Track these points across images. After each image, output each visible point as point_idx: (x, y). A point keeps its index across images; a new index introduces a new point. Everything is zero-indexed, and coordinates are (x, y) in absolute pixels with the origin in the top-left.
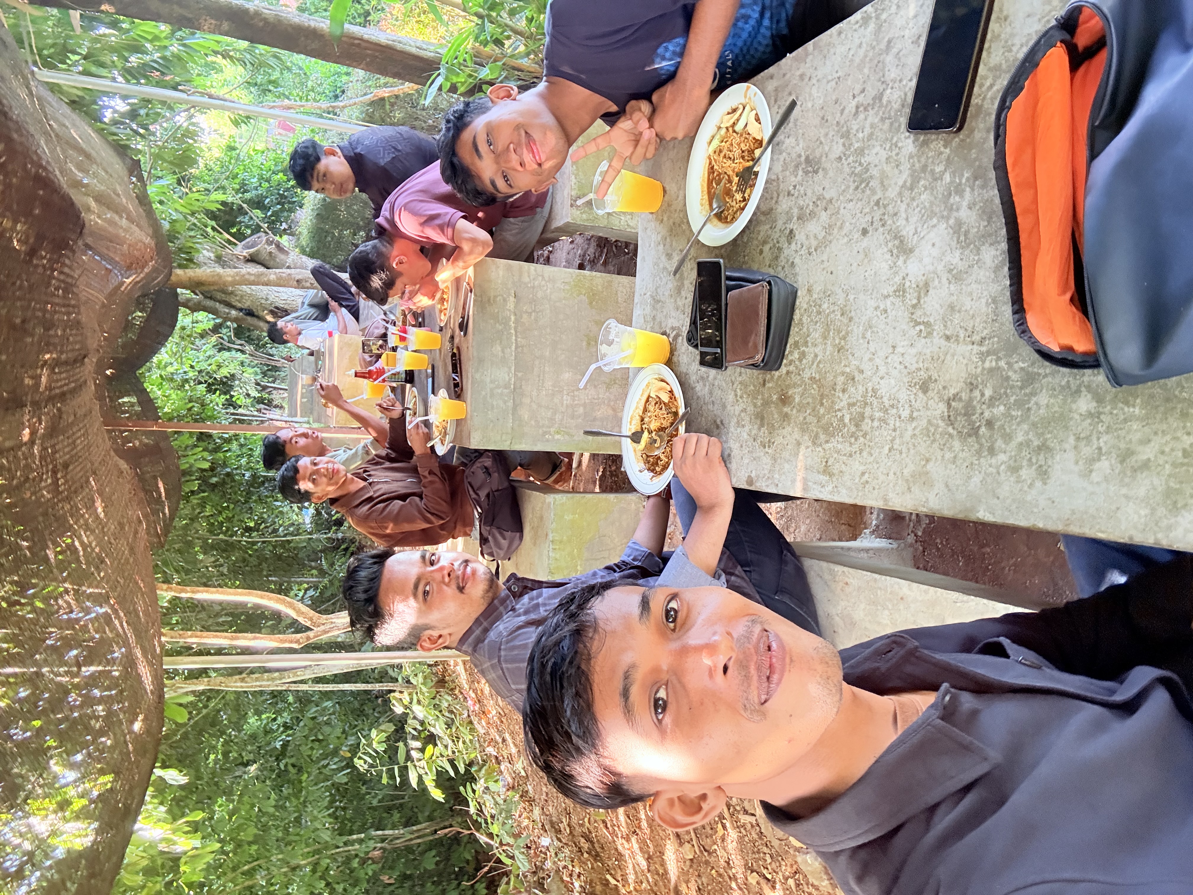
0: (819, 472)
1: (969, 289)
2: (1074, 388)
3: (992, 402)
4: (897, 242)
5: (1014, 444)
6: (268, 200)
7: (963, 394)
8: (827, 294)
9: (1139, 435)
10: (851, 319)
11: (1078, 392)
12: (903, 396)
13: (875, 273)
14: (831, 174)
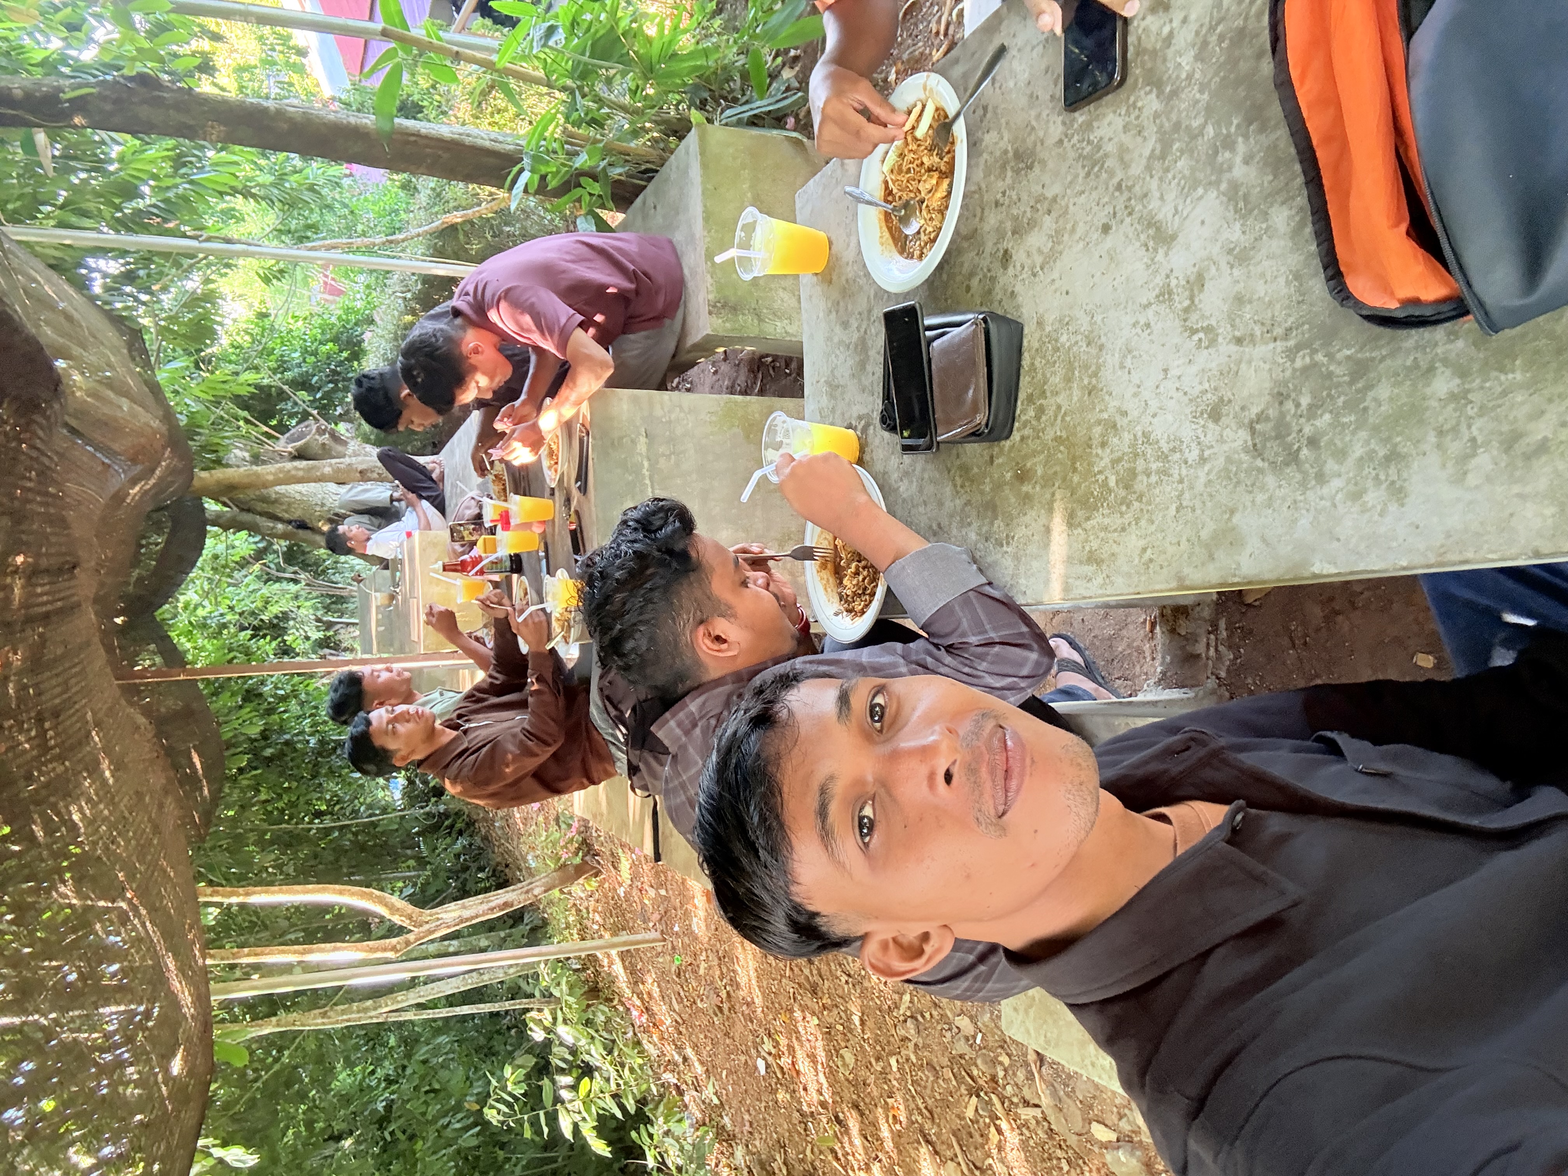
0: (1081, 562)
1: (1260, 269)
2: (1424, 365)
3: (1313, 411)
4: (1151, 232)
5: (1350, 461)
6: (316, 378)
7: (1271, 412)
8: (1064, 322)
9: (1526, 409)
10: (1101, 347)
11: (1431, 369)
12: (1187, 432)
13: (1128, 279)
14: (1051, 165)
